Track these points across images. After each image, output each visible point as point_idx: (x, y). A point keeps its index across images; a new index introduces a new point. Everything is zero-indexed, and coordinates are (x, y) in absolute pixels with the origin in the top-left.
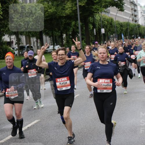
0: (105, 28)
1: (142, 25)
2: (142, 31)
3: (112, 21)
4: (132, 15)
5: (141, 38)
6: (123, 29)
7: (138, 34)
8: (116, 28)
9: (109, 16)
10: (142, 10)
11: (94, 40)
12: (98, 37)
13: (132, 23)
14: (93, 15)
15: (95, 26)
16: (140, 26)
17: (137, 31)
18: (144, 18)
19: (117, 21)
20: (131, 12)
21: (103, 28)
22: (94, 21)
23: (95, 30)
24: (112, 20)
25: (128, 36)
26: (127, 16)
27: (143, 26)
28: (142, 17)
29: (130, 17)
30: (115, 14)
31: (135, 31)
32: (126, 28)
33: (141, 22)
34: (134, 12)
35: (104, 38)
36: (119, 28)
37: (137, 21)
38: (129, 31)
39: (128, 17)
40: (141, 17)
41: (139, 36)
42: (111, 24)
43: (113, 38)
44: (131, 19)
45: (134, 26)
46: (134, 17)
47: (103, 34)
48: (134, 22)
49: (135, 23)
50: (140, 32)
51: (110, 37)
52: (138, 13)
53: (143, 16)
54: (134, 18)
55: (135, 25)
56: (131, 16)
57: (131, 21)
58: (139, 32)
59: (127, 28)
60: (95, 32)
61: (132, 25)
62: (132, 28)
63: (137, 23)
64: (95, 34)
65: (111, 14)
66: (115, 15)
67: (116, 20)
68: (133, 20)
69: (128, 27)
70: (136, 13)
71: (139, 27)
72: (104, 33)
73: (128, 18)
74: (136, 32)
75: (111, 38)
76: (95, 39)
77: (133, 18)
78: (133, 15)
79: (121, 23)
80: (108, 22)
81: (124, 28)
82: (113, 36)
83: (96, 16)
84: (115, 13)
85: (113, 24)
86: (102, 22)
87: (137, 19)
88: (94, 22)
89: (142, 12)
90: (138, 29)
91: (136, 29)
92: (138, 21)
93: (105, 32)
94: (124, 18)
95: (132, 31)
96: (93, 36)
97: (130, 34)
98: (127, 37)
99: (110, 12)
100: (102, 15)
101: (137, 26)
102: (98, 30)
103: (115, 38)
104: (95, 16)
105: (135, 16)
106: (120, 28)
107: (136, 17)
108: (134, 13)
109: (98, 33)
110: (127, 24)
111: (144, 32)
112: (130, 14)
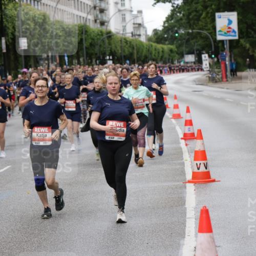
1: (118, 33)
2: (116, 47)
4: (95, 7)
5: (113, 63)
7: (107, 53)
9: (38, 9)
11: (2, 65)
12: (12, 57)
13: (93, 27)
14: (1, 4)
15: (5, 30)
16: (113, 35)
17: (105, 48)
18: (121, 16)
22: (2, 18)
23: (3, 41)
25: (83, 56)
26: (81, 11)
27: (119, 35)
29: (88, 14)
31: (100, 46)
32: (79, 40)
33: (114, 26)
34: (98, 2)
35: (25, 62)
37: (106, 24)
38: (85, 45)
39: (85, 12)
40: (115, 14)
41: (109, 59)
43: (46, 62)
44: (91, 17)
45: (98, 35)
46: (98, 12)
48: (99, 26)
49: (100, 29)
50: (111, 48)
51: (41, 59)
52: (107, 3)
53: (120, 11)
54: (99, 16)
55: (101, 32)
56: (92, 10)
57: (91, 21)
58: (109, 49)
59: (81, 40)
60: (4, 46)
61: (93, 32)
62: (93, 39)
63: (104, 27)
64: (4, 51)
65: (44, 4)
66: (52, 7)
68: (96, 21)
69: (84, 37)
70: (103, 5)
71: (110, 36)
73: (84, 15)
74: (102, 49)
75: (42, 62)
76: (3, 63)
77: (97, 16)
78: (97, 8)
83: (7, 7)
84: (55, 2)
87: (105, 18)
89: (116, 3)
90: (107, 41)
91: (103, 41)
92: (108, 22)
94: (74, 14)
95: (91, 44)
97: (87, 53)
98: (81, 60)
101: (105, 36)
102: (10, 40)
103: (52, 63)
104: (5, 8)
105: (102, 11)
107: (103, 14)
108: (98, 5)
109: (10, 47)
110: (82, 30)
111: (121, 50)
112: (90, 6)
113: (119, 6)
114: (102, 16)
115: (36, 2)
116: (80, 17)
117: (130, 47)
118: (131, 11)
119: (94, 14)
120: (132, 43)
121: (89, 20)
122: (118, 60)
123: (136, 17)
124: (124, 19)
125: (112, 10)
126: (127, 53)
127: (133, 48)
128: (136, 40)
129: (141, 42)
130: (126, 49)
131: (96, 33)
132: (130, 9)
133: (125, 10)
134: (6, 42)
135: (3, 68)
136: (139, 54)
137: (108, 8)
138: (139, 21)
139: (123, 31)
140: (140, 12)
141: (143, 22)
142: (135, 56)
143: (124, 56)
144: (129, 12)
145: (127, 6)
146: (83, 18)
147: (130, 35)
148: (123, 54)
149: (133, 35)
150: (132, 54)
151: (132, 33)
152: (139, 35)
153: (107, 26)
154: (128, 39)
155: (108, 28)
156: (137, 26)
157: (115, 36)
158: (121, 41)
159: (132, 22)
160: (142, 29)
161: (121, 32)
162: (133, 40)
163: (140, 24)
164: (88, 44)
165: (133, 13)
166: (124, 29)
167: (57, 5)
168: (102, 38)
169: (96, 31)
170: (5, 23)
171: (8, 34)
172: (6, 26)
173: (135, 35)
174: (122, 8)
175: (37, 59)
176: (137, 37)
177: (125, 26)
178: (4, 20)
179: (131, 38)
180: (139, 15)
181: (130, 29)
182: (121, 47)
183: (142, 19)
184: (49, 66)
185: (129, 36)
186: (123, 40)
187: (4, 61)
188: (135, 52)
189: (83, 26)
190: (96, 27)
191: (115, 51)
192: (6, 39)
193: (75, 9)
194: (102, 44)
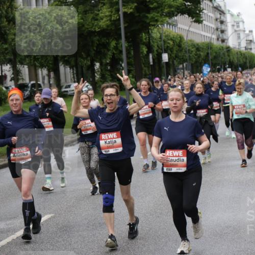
0: (170, 52)
1: (235, 48)
2: (234, 58)
3: (181, 41)
4: (217, 29)
5: (232, 70)
6: (200, 54)
7: (227, 63)
8: (189, 53)
9: (175, 32)
10: (234, 22)
11: (150, 74)
12: (157, 68)
13: (216, 43)
14: (149, 29)
15: (152, 48)
17: (225, 59)
18: (237, 35)
19: (191, 41)
20: (215, 25)
21: (166, 52)
22: (149, 40)
23: (151, 56)
24: (181, 38)
26: (205, 31)
27: (235, 49)
28: (234, 34)
29: (212, 34)
30: (187, 28)
31: (222, 58)
32: (206, 54)
33: (232, 43)
34: (219, 24)
35: (167, 71)
36: (194, 52)
37: (226, 41)
38: (210, 57)
39: (209, 33)
40: (232, 34)
41: (229, 67)
42: (179, 46)
43: (182, 71)
44: (214, 37)
45: (220, 49)
46: (220, 33)
47: (166, 63)
48: (220, 42)
49: (222, 45)
50: (230, 60)
51: (178, 69)
52: (226, 26)
53: (236, 31)
54: (221, 36)
55: (222, 47)
56: (215, 31)
57: (214, 40)
58: (228, 60)
59: (208, 54)
60: (151, 60)
62: (216, 53)
63: (224, 44)
64: (152, 63)
65: (179, 28)
67: (189, 38)
68: (218, 39)
69: (209, 52)
70: (223, 27)
71: (229, 50)
72: (167, 61)
73: (209, 35)
74: (223, 60)
75: (179, 71)
76: (150, 72)
77: (219, 35)
78: (219, 30)
79: (198, 45)
80: (173, 43)
81: (202, 54)
82: (183, 66)
83: (153, 31)
84: (187, 26)
85: (183, 46)
86: (164, 42)
87: (225, 37)
88: (149, 42)
89: (233, 26)
90: (226, 54)
91: (224, 54)
92: (228, 40)
93: (169, 59)
94: (202, 35)
95: (215, 57)
96: (148, 67)
97: (212, 63)
99: (177, 25)
100: (164, 30)
101: (225, 50)
102: (155, 55)
103: (186, 70)
104: (152, 32)
105: (222, 32)
106: (196, 52)
107: (223, 34)
108: (220, 27)
109: (156, 61)
110: (208, 47)
112: (214, 28)
113: (235, 27)
114: (223, 35)
115: (174, 27)
116: (207, 36)
117: (244, 58)
118: (244, 31)
119: (216, 34)
120: (246, 55)
121: (213, 39)
122: (234, 68)
123: (248, 35)
124: (239, 37)
125: (230, 30)
126: (242, 62)
127: (246, 59)
128: (249, 53)
129: (251, 53)
131: (218, 48)
132: (243, 29)
133: (240, 30)
134: (153, 57)
135: (151, 76)
136: (251, 62)
137: (227, 29)
138: (250, 38)
139: (239, 46)
140: (251, 31)
141: (253, 39)
142: (248, 65)
144: (243, 32)
145: (241, 27)
146: (209, 37)
147: (244, 49)
148: (239, 63)
149: (246, 48)
150: (245, 63)
151: (245, 47)
152: (251, 49)
153: (226, 43)
154: (242, 52)
156: (249, 42)
157: (232, 50)
158: (237, 53)
159: (245, 39)
160: (252, 44)
161: (237, 47)
163: (251, 41)
164: (213, 57)
165: (246, 32)
167: (189, 28)
168: (223, 52)
169: (219, 47)
170: (152, 43)
171: (154, 51)
172: (152, 45)
173: (247, 49)
174: (237, 29)
175: (175, 69)
176: (249, 50)
177: (240, 43)
178: (151, 41)
179: (245, 51)
180: (250, 34)
181: (244, 44)
182: (237, 58)
183: (253, 36)
184: (184, 73)
185: (243, 49)
186: (239, 53)
187: (152, 71)
188: (248, 61)
189: (208, 44)
190: (218, 44)
191: (233, 61)
192: (152, 55)
193: (202, 30)
194: (223, 56)
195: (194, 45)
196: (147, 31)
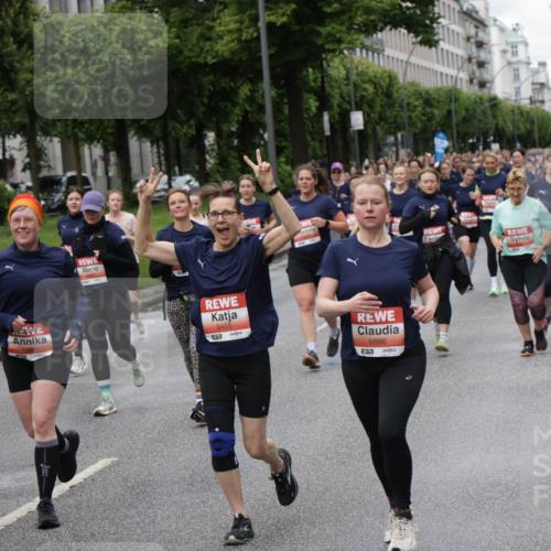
0: (367, 109)
1: (507, 99)
2: (505, 122)
3: (390, 85)
4: (470, 60)
5: (501, 147)
6: (432, 113)
7: (491, 132)
8: (409, 110)
9: (379, 65)
10: (507, 43)
11: (324, 156)
12: (340, 143)
13: (468, 90)
14: (322, 59)
15: (328, 100)
16: (500, 103)
17: (486, 123)
18: (512, 72)
19: (412, 84)
20: (466, 50)
21: (358, 108)
22: (323, 82)
23: (326, 117)
24: (392, 78)
26: (448, 66)
27: (509, 103)
28: (506, 70)
29: (459, 70)
30: (405, 57)
31: (480, 121)
32: (445, 112)
33: (501, 88)
34: (474, 49)
35: (361, 149)
36: (420, 109)
37: (488, 85)
38: (455, 120)
39: (453, 68)
40: (502, 69)
41: (494, 141)
42: (388, 95)
43: (394, 149)
44: (464, 76)
45: (475, 103)
46: (475, 67)
47: (359, 131)
48: (476, 88)
49: (480, 93)
50: (497, 125)
51: (386, 145)
52: (490, 52)
53: (509, 63)
54: (477, 74)
55: (481, 99)
56: (466, 65)
57: (464, 83)
58: (493, 126)
59: (449, 112)
60: (327, 126)
61: (468, 98)
62: (467, 110)
63: (485, 91)
64: (328, 133)
65: (388, 57)
66: (402, 61)
67: (409, 79)
68: (471, 81)
69: (453, 108)
70: (483, 55)
71: (495, 105)
72: (362, 127)
73: (453, 72)
74: (482, 126)
75: (386, 149)
76: (325, 152)
77: (473, 73)
78: (474, 61)
79: (427, 92)
80: (375, 88)
81: (436, 112)
82: (396, 138)
83: (331, 64)
84: (405, 52)
85: (395, 95)
86: (356, 86)
87: (486, 76)
88: (323, 87)
89: (504, 52)
90: (490, 113)
91: (484, 112)
92: (492, 82)
93: (365, 124)
94: (436, 72)
95: (465, 120)
96: (321, 141)
97: (458, 132)
99: (384, 51)
100: (356, 62)
101: (487, 104)
102: (337, 116)
103: (403, 147)
104: (329, 66)
105: (481, 65)
106: (424, 109)
107: (483, 70)
108: (475, 55)
109: (337, 127)
110: (450, 97)
111: (513, 126)
112: (462, 57)
113: (509, 56)
114: (481, 74)
115: (376, 55)
116: (447, 75)
117: (527, 120)
118: (529, 63)
119: (468, 70)
120: (531, 114)
121: (461, 79)
122: (507, 143)
123: (536, 72)
124: (517, 77)
125: (497, 62)
126: (523, 130)
127: (533, 122)
128: (537, 108)
129: (544, 111)
130: (521, 126)
132: (526, 60)
133: (519, 62)
134: (330, 119)
135: (326, 160)
136: (543, 131)
137: (491, 59)
138: (541, 78)
139: (516, 95)
140: (543, 64)
141: (548, 80)
142: (536, 136)
143: (518, 136)
144: (524, 66)
145: (522, 55)
146: (452, 77)
147: (528, 101)
148: (516, 132)
149: (532, 101)
150: (530, 132)
151: (531, 99)
152: (543, 102)
153: (490, 89)
154: (524, 109)
155: (492, 92)
156: (538, 86)
157: (502, 105)
158: (513, 111)
159: (530, 80)
160: (546, 91)
161: (513, 98)
162: (532, 109)
163: (542, 84)
164: (460, 118)
165: (532, 66)
166: (518, 92)
167: (409, 58)
168: (482, 108)
169: (474, 97)
170: (328, 89)
171: (332, 106)
172: (329, 94)
173: (535, 102)
174: (514, 60)
175: (378, 144)
176: (538, 104)
177: (519, 88)
178: (326, 85)
179: (529, 106)
180: (541, 69)
182: (513, 121)
183: (547, 75)
184: (397, 154)
185: (525, 103)
186: (516, 111)
187: (328, 149)
188: (536, 128)
189: (451, 90)
190: (472, 91)
191: (503, 129)
192: (330, 115)
193: (438, 62)
194: (482, 117)
195: (419, 94)
196: (319, 63)
